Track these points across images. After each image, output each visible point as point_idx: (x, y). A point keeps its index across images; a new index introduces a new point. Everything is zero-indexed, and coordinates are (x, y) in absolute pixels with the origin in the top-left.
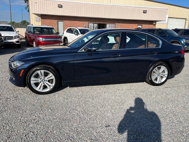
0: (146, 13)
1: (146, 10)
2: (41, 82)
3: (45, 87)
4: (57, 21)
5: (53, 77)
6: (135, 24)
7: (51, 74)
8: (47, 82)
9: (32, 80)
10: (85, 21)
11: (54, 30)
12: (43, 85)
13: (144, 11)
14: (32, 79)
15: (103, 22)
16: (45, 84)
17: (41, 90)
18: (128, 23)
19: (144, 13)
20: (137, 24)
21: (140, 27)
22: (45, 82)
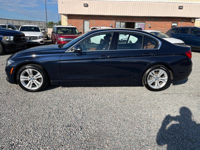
0: (182, 9)
1: (182, 6)
2: (30, 80)
3: (34, 85)
4: (83, 20)
5: (41, 76)
6: (169, 21)
7: (39, 73)
8: (36, 81)
9: (21, 78)
10: (111, 20)
11: (76, 30)
12: (32, 83)
13: (179, 6)
14: (21, 76)
15: (131, 20)
16: (34, 82)
17: (30, 88)
18: (160, 21)
19: (179, 8)
20: (171, 21)
21: (175, 24)
22: (33, 81)
